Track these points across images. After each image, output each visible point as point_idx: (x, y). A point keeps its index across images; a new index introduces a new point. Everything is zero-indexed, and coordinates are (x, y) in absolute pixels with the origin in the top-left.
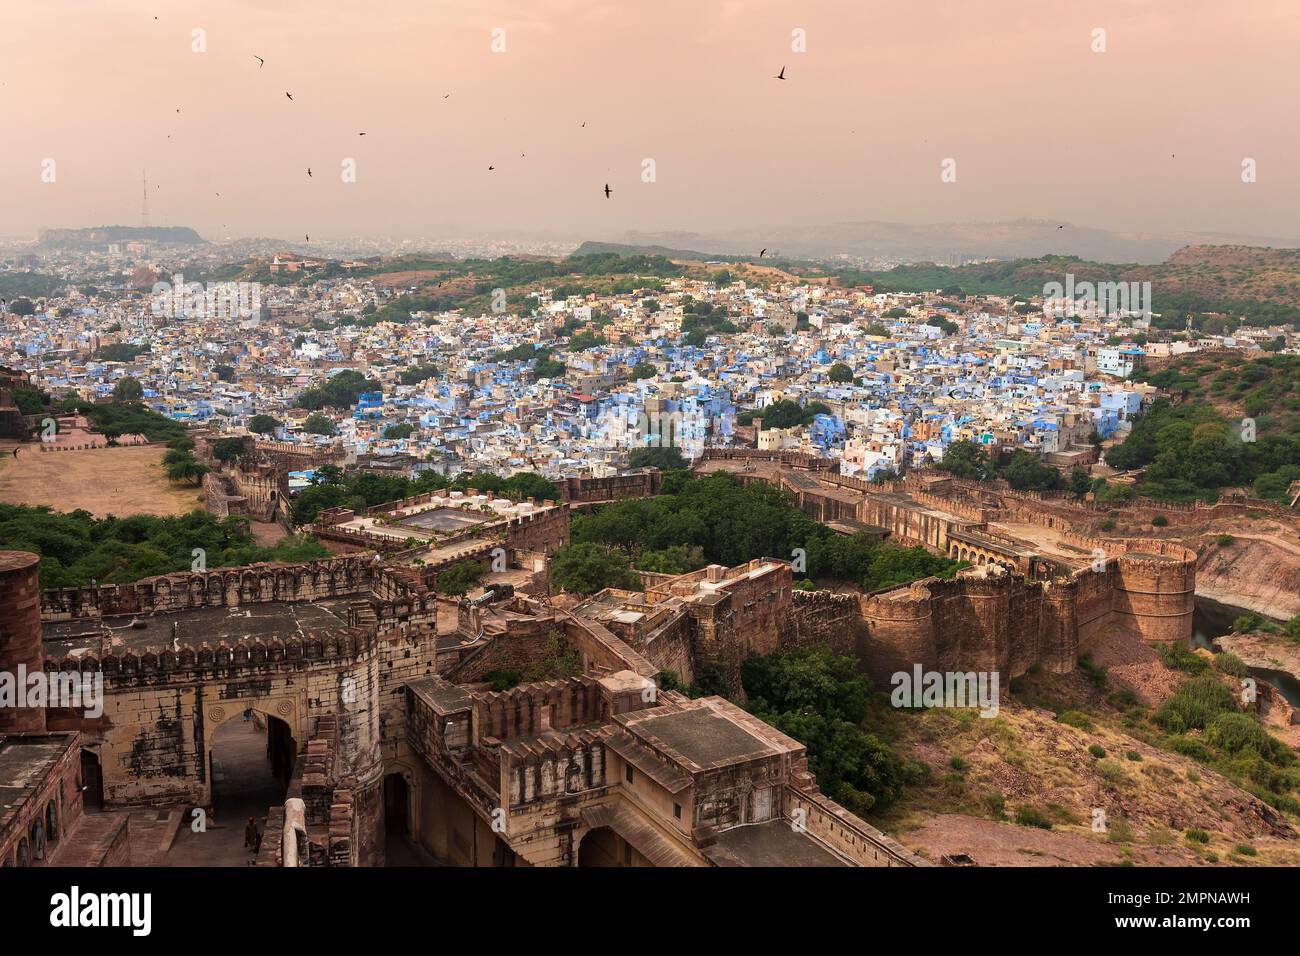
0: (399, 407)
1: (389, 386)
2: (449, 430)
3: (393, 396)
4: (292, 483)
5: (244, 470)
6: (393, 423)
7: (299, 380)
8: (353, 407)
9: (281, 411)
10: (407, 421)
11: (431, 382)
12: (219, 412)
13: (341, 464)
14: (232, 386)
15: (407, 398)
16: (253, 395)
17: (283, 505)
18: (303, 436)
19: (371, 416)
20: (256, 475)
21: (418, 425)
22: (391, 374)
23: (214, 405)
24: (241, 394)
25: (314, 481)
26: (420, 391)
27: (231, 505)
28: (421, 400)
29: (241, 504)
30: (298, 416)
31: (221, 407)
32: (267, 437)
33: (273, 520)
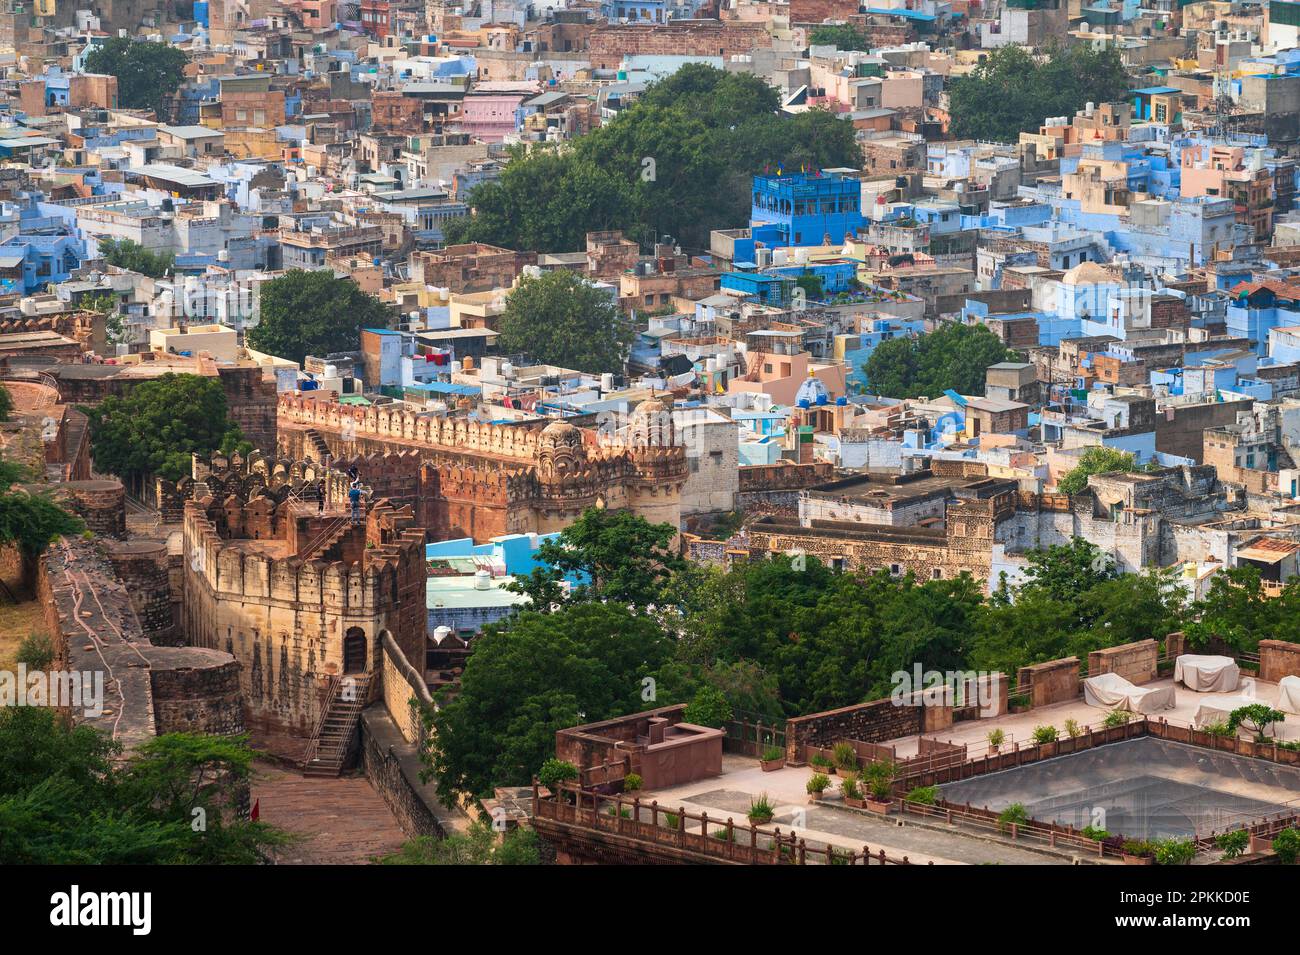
0: (940, 245)
1: (890, 146)
2: (1172, 359)
3: (910, 189)
4: (441, 592)
5: (227, 529)
6: (908, 318)
7: (477, 110)
8: (722, 243)
9: (394, 257)
10: (974, 314)
11: (1091, 126)
12: (118, 255)
13: (665, 509)
14: (175, 138)
15: (976, 200)
16: (270, 180)
17: (399, 693)
18: (490, 376)
19: (810, 281)
20: (283, 548)
21: (1025, 333)
22: (902, 89)
23: (91, 225)
24: (216, 172)
25: (539, 586)
26: (1039, 171)
27: (165, 686)
28: (1043, 213)
29: (214, 682)
30: (470, 280)
31: (125, 230)
32: (327, 374)
33: (353, 763)
